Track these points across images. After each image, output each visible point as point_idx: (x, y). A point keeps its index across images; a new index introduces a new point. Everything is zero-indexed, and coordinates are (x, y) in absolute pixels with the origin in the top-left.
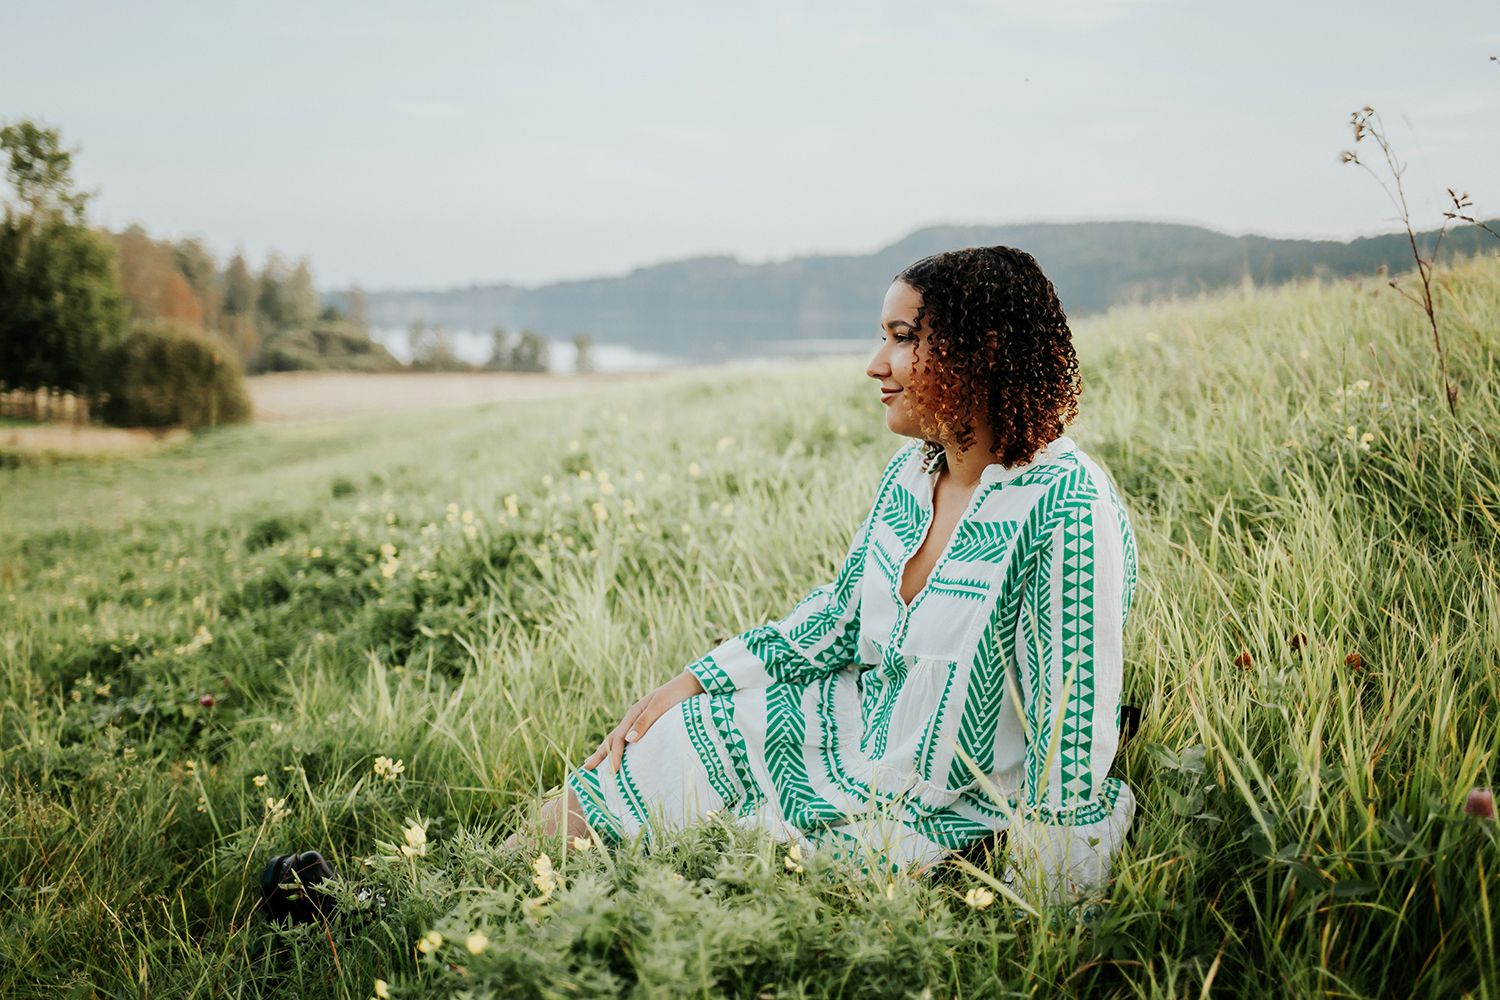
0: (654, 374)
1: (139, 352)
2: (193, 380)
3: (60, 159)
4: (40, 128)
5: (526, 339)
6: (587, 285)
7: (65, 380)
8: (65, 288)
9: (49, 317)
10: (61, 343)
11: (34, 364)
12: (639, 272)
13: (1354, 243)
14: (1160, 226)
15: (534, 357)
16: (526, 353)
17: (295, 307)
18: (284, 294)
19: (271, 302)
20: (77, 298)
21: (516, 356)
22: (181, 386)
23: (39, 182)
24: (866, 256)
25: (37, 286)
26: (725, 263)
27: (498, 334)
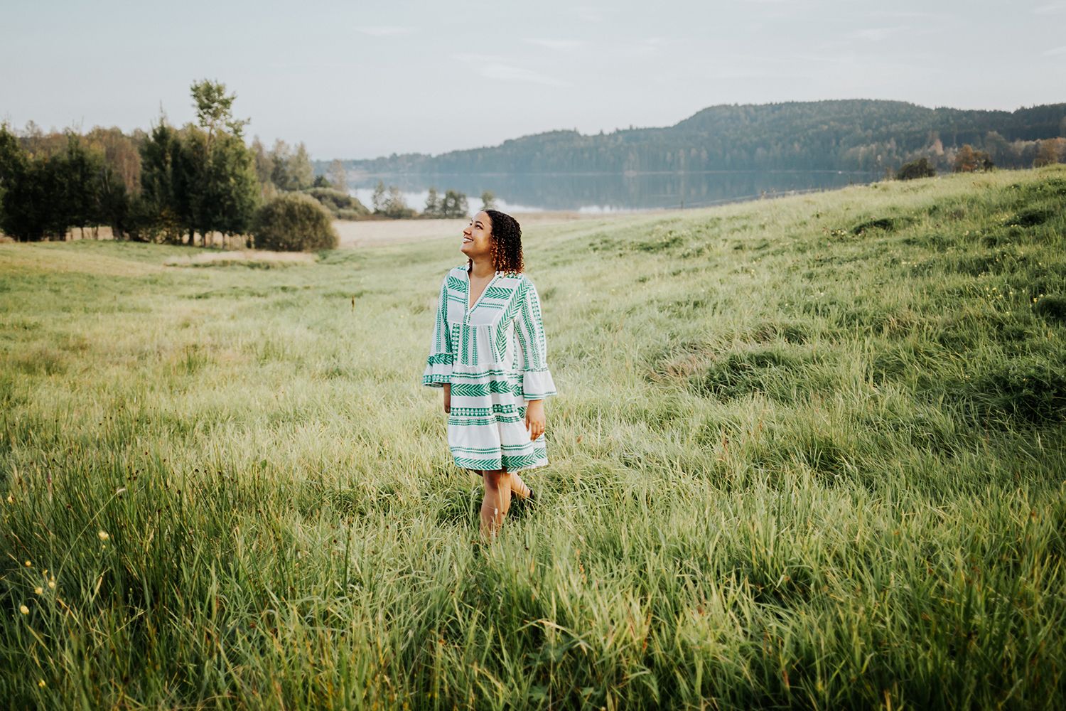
0: (536, 217)
1: (281, 210)
2: (309, 224)
3: (226, 103)
4: (214, 86)
5: (451, 195)
6: (473, 153)
7: (234, 227)
8: (233, 175)
9: (228, 191)
10: (233, 207)
11: (218, 218)
12: (508, 143)
13: (1017, 112)
15: (456, 206)
16: (451, 203)
17: (296, 179)
18: (288, 169)
19: (279, 173)
20: (241, 180)
21: (445, 207)
22: (303, 229)
23: (215, 115)
24: (666, 128)
25: (219, 174)
26: (569, 136)
27: (432, 192)
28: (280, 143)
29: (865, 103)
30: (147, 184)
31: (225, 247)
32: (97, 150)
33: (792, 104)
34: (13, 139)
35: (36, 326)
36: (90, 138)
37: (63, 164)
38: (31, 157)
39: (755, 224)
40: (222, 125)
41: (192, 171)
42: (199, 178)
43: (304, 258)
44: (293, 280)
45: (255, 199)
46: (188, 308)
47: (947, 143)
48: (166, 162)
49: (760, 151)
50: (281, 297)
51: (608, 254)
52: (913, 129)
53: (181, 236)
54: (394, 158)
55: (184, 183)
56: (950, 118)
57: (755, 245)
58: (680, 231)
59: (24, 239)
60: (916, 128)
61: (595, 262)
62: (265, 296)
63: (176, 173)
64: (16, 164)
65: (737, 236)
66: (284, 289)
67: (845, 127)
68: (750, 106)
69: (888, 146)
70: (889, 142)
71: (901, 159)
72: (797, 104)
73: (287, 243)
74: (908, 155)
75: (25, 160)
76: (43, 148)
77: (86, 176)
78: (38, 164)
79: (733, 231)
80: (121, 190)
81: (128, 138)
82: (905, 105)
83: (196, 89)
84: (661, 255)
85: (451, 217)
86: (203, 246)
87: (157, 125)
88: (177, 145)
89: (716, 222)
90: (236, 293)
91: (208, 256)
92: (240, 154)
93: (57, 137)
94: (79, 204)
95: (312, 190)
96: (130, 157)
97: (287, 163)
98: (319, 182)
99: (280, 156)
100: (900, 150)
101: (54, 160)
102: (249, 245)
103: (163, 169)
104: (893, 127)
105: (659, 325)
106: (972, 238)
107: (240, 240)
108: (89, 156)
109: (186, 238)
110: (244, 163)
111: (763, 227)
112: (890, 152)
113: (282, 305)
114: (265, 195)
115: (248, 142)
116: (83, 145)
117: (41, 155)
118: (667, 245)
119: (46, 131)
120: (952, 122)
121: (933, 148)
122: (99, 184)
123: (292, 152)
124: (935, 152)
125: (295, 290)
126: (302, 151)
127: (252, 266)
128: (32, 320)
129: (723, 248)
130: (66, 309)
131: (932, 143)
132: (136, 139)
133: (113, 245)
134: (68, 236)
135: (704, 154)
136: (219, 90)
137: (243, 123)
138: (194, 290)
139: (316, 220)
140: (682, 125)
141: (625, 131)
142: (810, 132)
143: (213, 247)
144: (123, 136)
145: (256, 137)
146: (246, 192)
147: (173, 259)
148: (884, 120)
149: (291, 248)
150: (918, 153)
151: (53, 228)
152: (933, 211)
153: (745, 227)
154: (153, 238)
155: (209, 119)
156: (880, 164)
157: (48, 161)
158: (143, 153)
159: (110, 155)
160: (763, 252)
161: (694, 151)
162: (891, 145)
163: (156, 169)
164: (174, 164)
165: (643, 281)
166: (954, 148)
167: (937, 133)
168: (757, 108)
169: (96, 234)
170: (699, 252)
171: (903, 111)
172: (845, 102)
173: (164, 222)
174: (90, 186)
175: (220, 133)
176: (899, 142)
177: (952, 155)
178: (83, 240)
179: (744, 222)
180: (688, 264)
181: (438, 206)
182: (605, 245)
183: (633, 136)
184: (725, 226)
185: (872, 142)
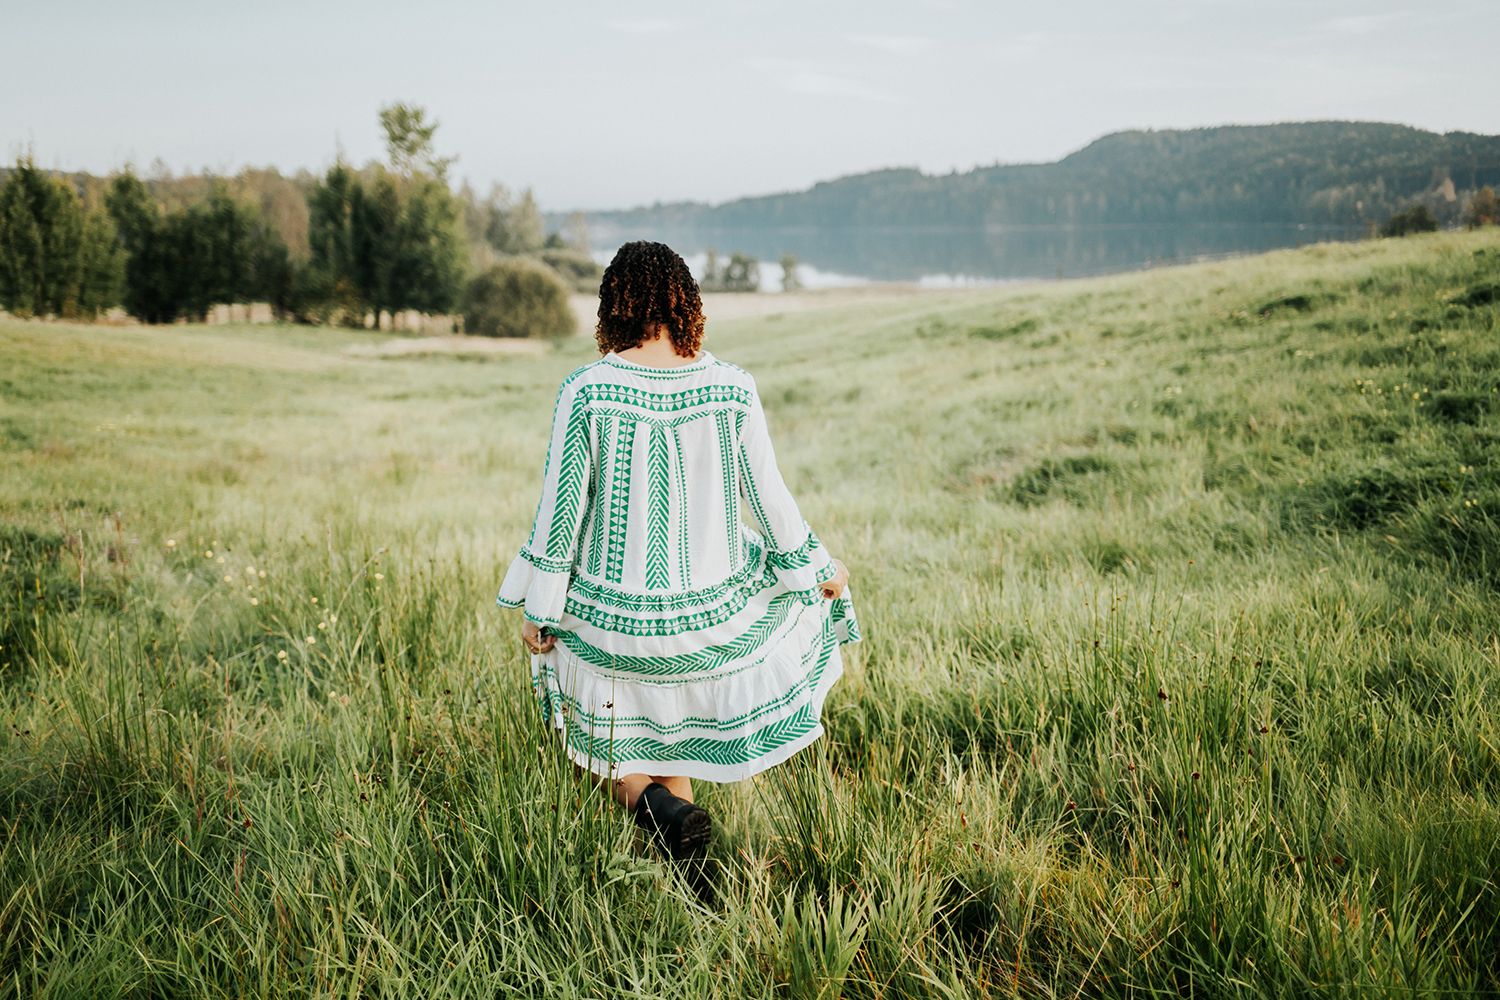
0: (858, 291)
1: (500, 282)
2: (538, 301)
3: (426, 134)
4: (410, 110)
5: (736, 260)
6: (770, 200)
7: (436, 304)
8: (436, 233)
9: (428, 255)
10: (434, 277)
11: (414, 293)
12: (821, 186)
14: (1358, 126)
15: (744, 277)
16: (737, 272)
17: (520, 237)
18: (509, 223)
19: (497, 231)
20: (445, 240)
21: (728, 277)
22: (530, 307)
23: (411, 150)
24: (1049, 165)
25: (416, 232)
26: (908, 175)
27: (711, 256)
28: (498, 188)
29: (1339, 126)
30: (318, 247)
31: (422, 333)
32: (248, 200)
33: (1233, 129)
34: (139, 184)
35: (194, 432)
36: (239, 181)
37: (207, 219)
38: (162, 210)
39: (1133, 302)
40: (419, 164)
41: (378, 228)
42: (389, 237)
43: (530, 348)
44: (517, 377)
45: (464, 266)
46: (381, 411)
47: (1461, 184)
48: (344, 215)
49: (1184, 196)
50: (504, 396)
51: (938, 341)
52: (1411, 163)
53: (364, 315)
54: (658, 208)
55: (367, 245)
56: (1467, 146)
57: (1129, 330)
58: (1036, 311)
59: (152, 320)
60: (1416, 161)
61: (919, 353)
62: (483, 395)
63: (358, 232)
64: (143, 220)
65: (1109, 319)
66: (507, 388)
67: (1309, 162)
68: (1170, 131)
69: (1373, 189)
70: (1375, 182)
71: (1392, 208)
72: (1239, 128)
73: (506, 326)
74: (1403, 202)
75: (155, 212)
76: (175, 195)
77: (236, 234)
78: (172, 219)
79: (1103, 312)
80: (282, 253)
81: (289, 181)
82: (1401, 128)
83: (385, 115)
84: (1006, 344)
85: (738, 290)
86: (394, 331)
87: (332, 163)
88: (358, 193)
89: (1084, 299)
90: (443, 393)
91: (400, 345)
92: (444, 205)
93: (192, 181)
94: (225, 273)
95: (542, 253)
96: (292, 208)
97: (507, 215)
98: (552, 242)
99: (500, 205)
100: (1391, 194)
101: (193, 214)
102: (456, 329)
103: (340, 225)
104: (1381, 161)
105: (978, 429)
106: (1400, 322)
107: (445, 322)
108: (240, 207)
109: (370, 320)
110: (451, 217)
111: (1143, 307)
112: (1375, 197)
113: (507, 408)
114: (477, 260)
115: (454, 186)
116: (232, 193)
117: (176, 207)
118: (1015, 331)
119: (178, 173)
120: (1469, 152)
121: (1440, 190)
122: (253, 245)
123: (514, 200)
124: (1442, 197)
125: (520, 390)
126: (528, 197)
127: (462, 358)
128: (187, 424)
129: (1085, 333)
130: (227, 412)
131: (1438, 184)
132: (301, 183)
133: (272, 330)
134: (210, 317)
135: (1102, 202)
136: (417, 116)
137: (448, 161)
138: (389, 389)
139: (548, 294)
140: (1072, 160)
141: (987, 169)
142: (1258, 169)
143: (407, 333)
144: (281, 178)
145: (465, 181)
146: (452, 257)
147: (355, 348)
148: (1368, 150)
149: (512, 333)
150: (1418, 198)
151: (191, 306)
152: (1365, 286)
153: (1120, 307)
154: (325, 319)
155: (403, 155)
156: (1362, 215)
157: (185, 214)
158: (312, 203)
159: (268, 205)
160: (1136, 339)
161: (1087, 197)
162: (1378, 186)
163: (330, 226)
164: (355, 218)
165: (974, 376)
166: (1472, 190)
167: (1446, 169)
168: (1180, 135)
169: (248, 316)
170: (1054, 340)
171: (1396, 136)
172: (1309, 125)
173: (341, 298)
174: (241, 248)
175: (417, 174)
176: (1389, 182)
177: (1468, 201)
178: (232, 324)
179: (1120, 300)
180: (1037, 356)
181: (719, 275)
182: (935, 330)
183: (1001, 177)
184: (1095, 306)
185: (1351, 181)
